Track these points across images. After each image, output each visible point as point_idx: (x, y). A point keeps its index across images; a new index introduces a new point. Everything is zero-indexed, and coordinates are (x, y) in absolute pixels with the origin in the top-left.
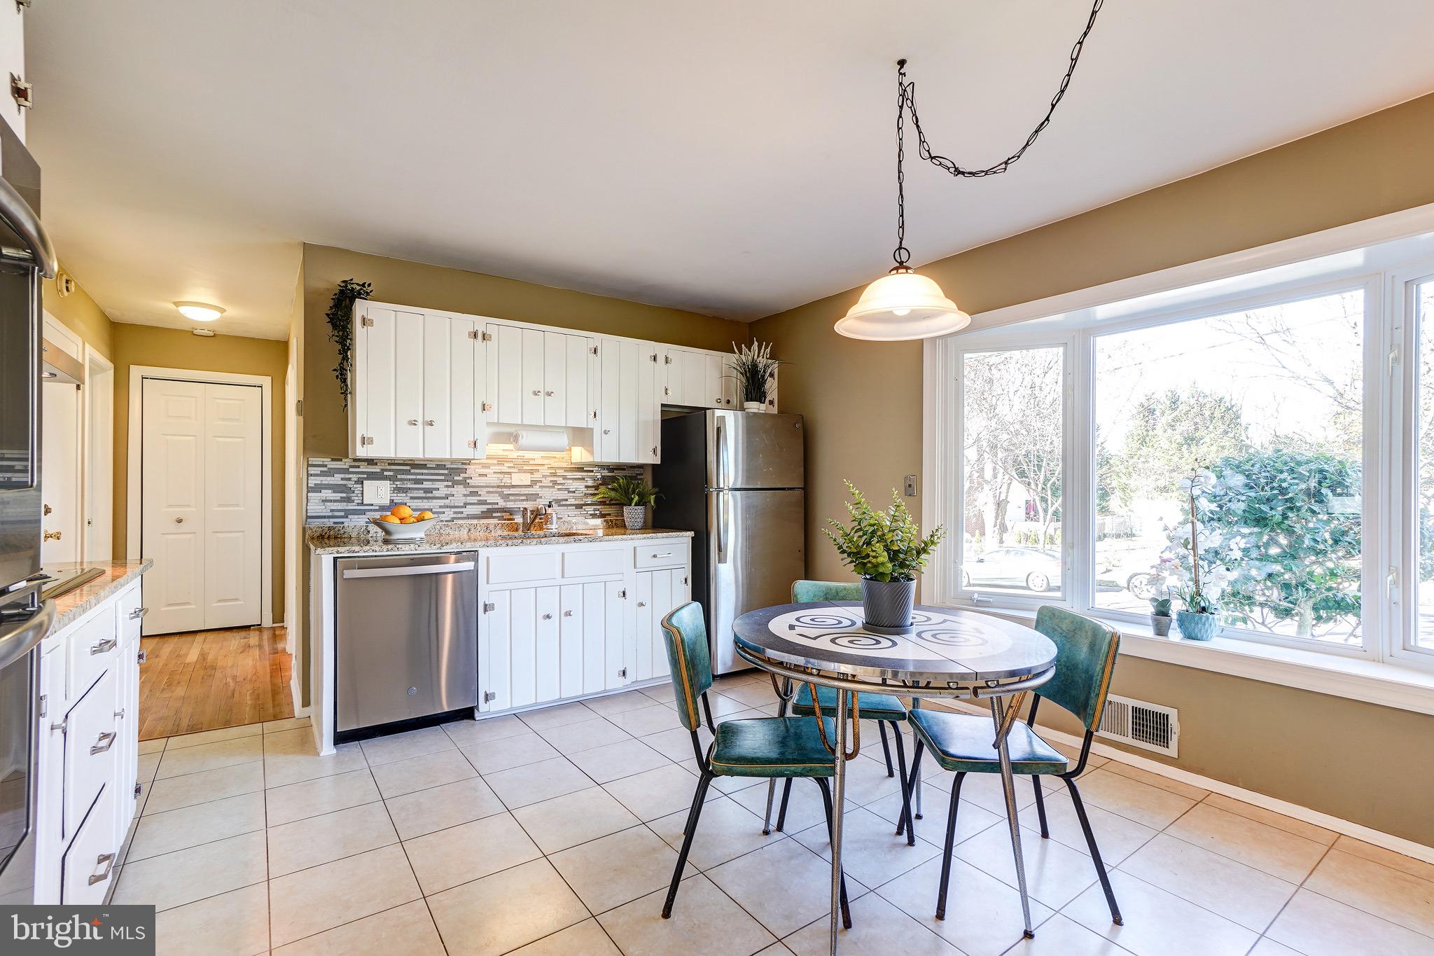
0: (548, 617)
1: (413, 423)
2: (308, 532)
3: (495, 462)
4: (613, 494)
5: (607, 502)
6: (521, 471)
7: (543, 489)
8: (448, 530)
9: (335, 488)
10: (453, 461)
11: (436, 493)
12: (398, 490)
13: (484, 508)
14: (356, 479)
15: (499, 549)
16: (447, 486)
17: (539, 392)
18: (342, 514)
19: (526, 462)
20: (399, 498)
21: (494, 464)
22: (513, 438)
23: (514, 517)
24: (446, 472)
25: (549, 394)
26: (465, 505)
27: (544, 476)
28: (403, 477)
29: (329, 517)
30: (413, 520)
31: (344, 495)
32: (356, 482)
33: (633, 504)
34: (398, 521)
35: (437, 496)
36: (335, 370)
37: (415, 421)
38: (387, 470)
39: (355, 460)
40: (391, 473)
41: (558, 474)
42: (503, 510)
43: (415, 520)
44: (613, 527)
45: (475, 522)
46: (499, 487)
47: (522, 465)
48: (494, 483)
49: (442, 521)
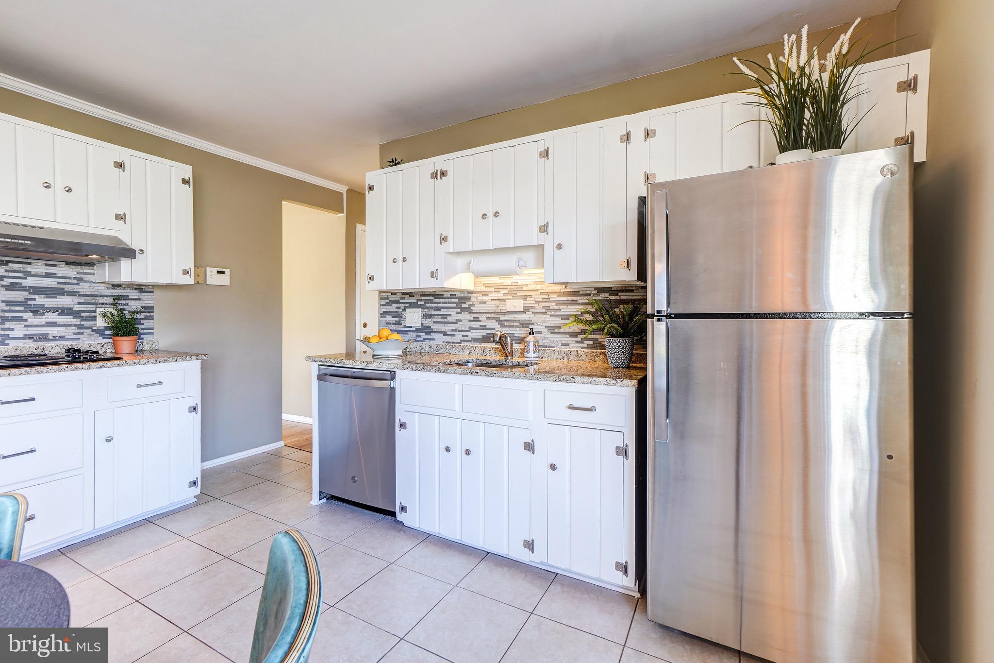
0: (447, 449)
3: (493, 289)
6: (515, 297)
7: (537, 316)
8: (455, 351)
9: (393, 314)
10: (462, 291)
11: (449, 319)
12: (427, 316)
13: (484, 333)
14: (403, 308)
16: (457, 313)
19: (520, 288)
20: (428, 322)
21: (491, 292)
24: (456, 300)
26: (471, 329)
27: (536, 302)
28: (428, 305)
31: (397, 319)
32: (403, 310)
35: (450, 321)
37: (395, 258)
38: (421, 300)
39: (403, 293)
40: (422, 303)
41: (551, 299)
47: (515, 292)
48: (492, 310)
49: (453, 343)
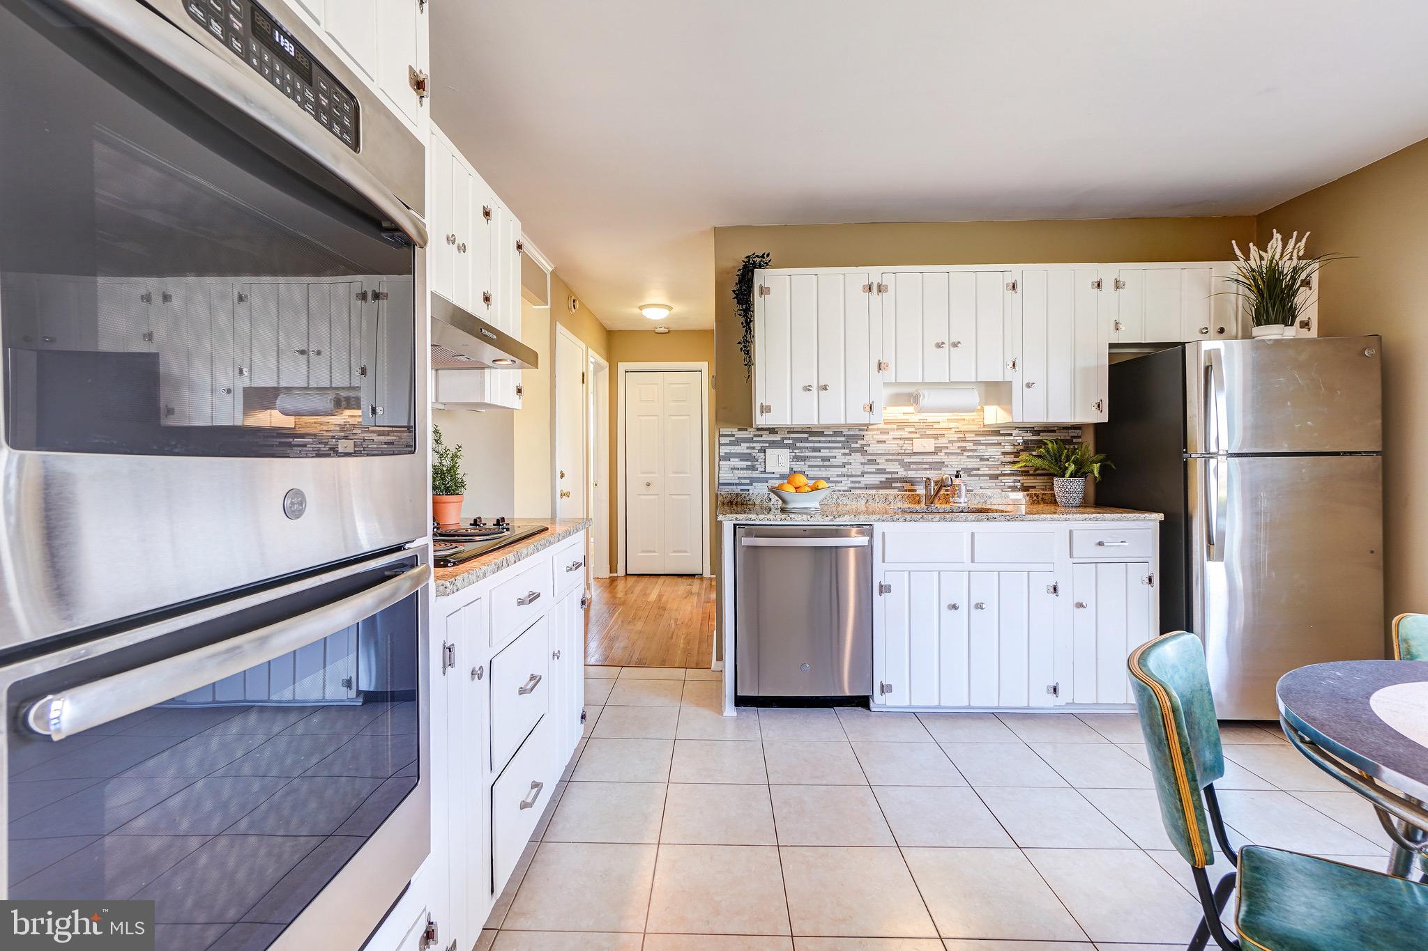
0: (954, 607)
1: (808, 389)
2: (720, 498)
3: (895, 426)
4: (1039, 462)
5: (1031, 472)
6: (924, 436)
7: (950, 457)
8: (845, 501)
9: (743, 457)
10: (850, 427)
11: (833, 462)
12: (797, 458)
13: (883, 477)
14: (759, 448)
15: (896, 524)
17: (943, 343)
18: (748, 481)
19: (930, 426)
20: (798, 466)
21: (893, 430)
22: (914, 399)
23: (916, 488)
24: (843, 439)
25: (955, 345)
26: (863, 474)
27: (951, 442)
28: (801, 445)
29: (737, 484)
30: (807, 489)
31: (749, 463)
32: (760, 451)
33: (1067, 475)
34: (794, 490)
35: (834, 464)
36: (739, 343)
37: (809, 386)
38: (786, 438)
39: (758, 429)
40: (791, 442)
41: (967, 439)
42: (904, 480)
43: (810, 490)
44: (1039, 503)
45: (873, 492)
46: (898, 454)
47: (925, 430)
48: (893, 450)
49: (839, 491)
